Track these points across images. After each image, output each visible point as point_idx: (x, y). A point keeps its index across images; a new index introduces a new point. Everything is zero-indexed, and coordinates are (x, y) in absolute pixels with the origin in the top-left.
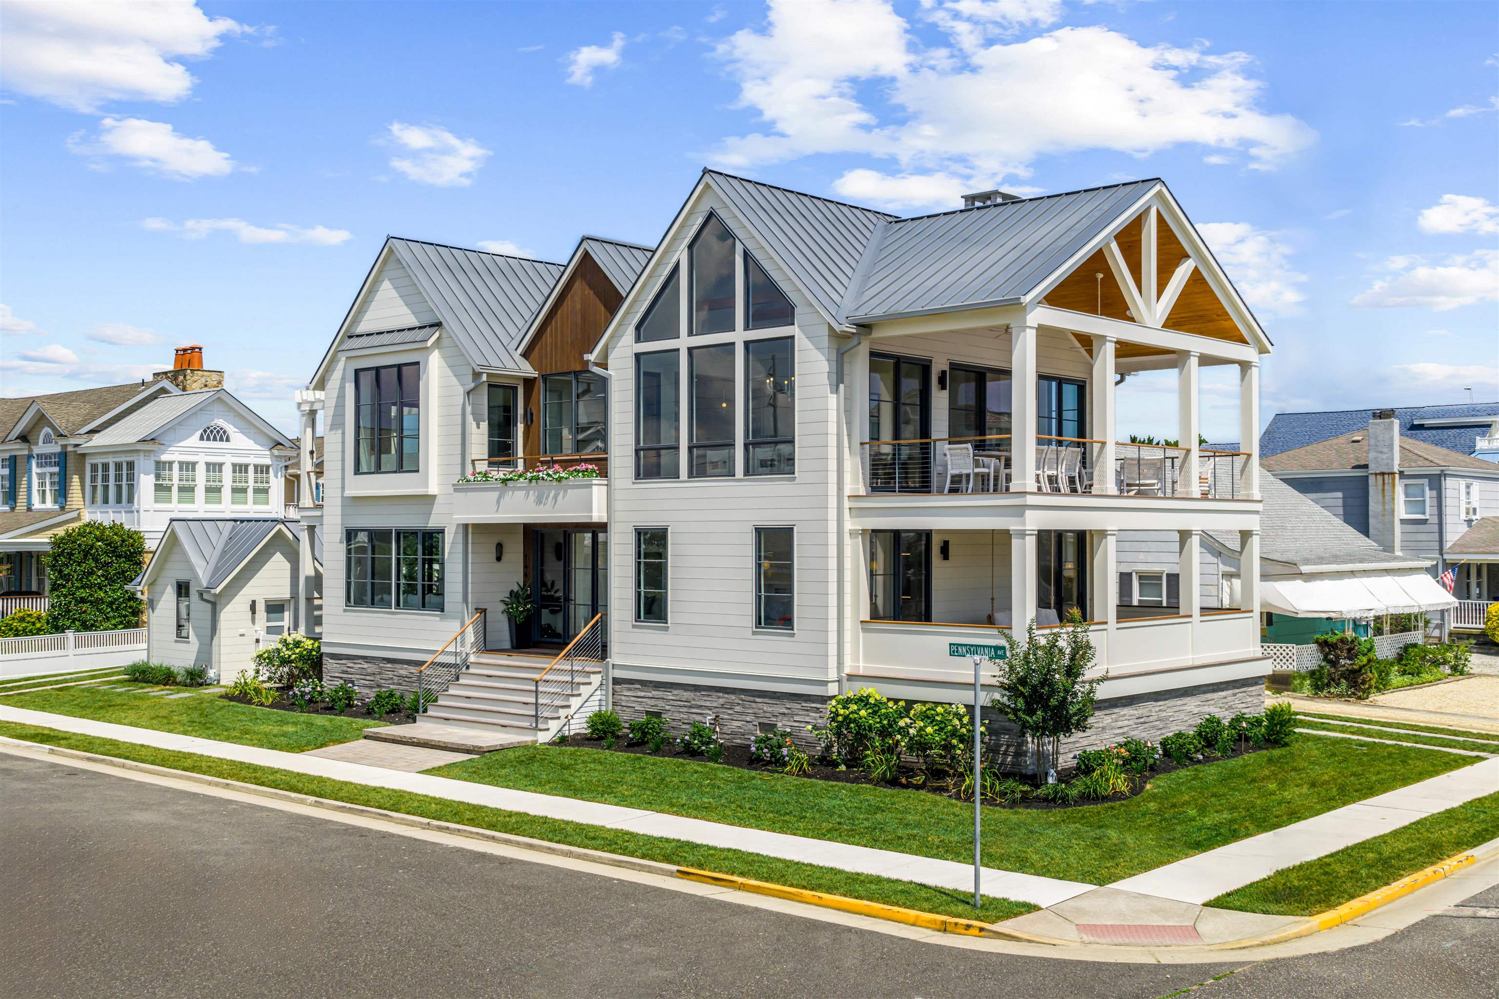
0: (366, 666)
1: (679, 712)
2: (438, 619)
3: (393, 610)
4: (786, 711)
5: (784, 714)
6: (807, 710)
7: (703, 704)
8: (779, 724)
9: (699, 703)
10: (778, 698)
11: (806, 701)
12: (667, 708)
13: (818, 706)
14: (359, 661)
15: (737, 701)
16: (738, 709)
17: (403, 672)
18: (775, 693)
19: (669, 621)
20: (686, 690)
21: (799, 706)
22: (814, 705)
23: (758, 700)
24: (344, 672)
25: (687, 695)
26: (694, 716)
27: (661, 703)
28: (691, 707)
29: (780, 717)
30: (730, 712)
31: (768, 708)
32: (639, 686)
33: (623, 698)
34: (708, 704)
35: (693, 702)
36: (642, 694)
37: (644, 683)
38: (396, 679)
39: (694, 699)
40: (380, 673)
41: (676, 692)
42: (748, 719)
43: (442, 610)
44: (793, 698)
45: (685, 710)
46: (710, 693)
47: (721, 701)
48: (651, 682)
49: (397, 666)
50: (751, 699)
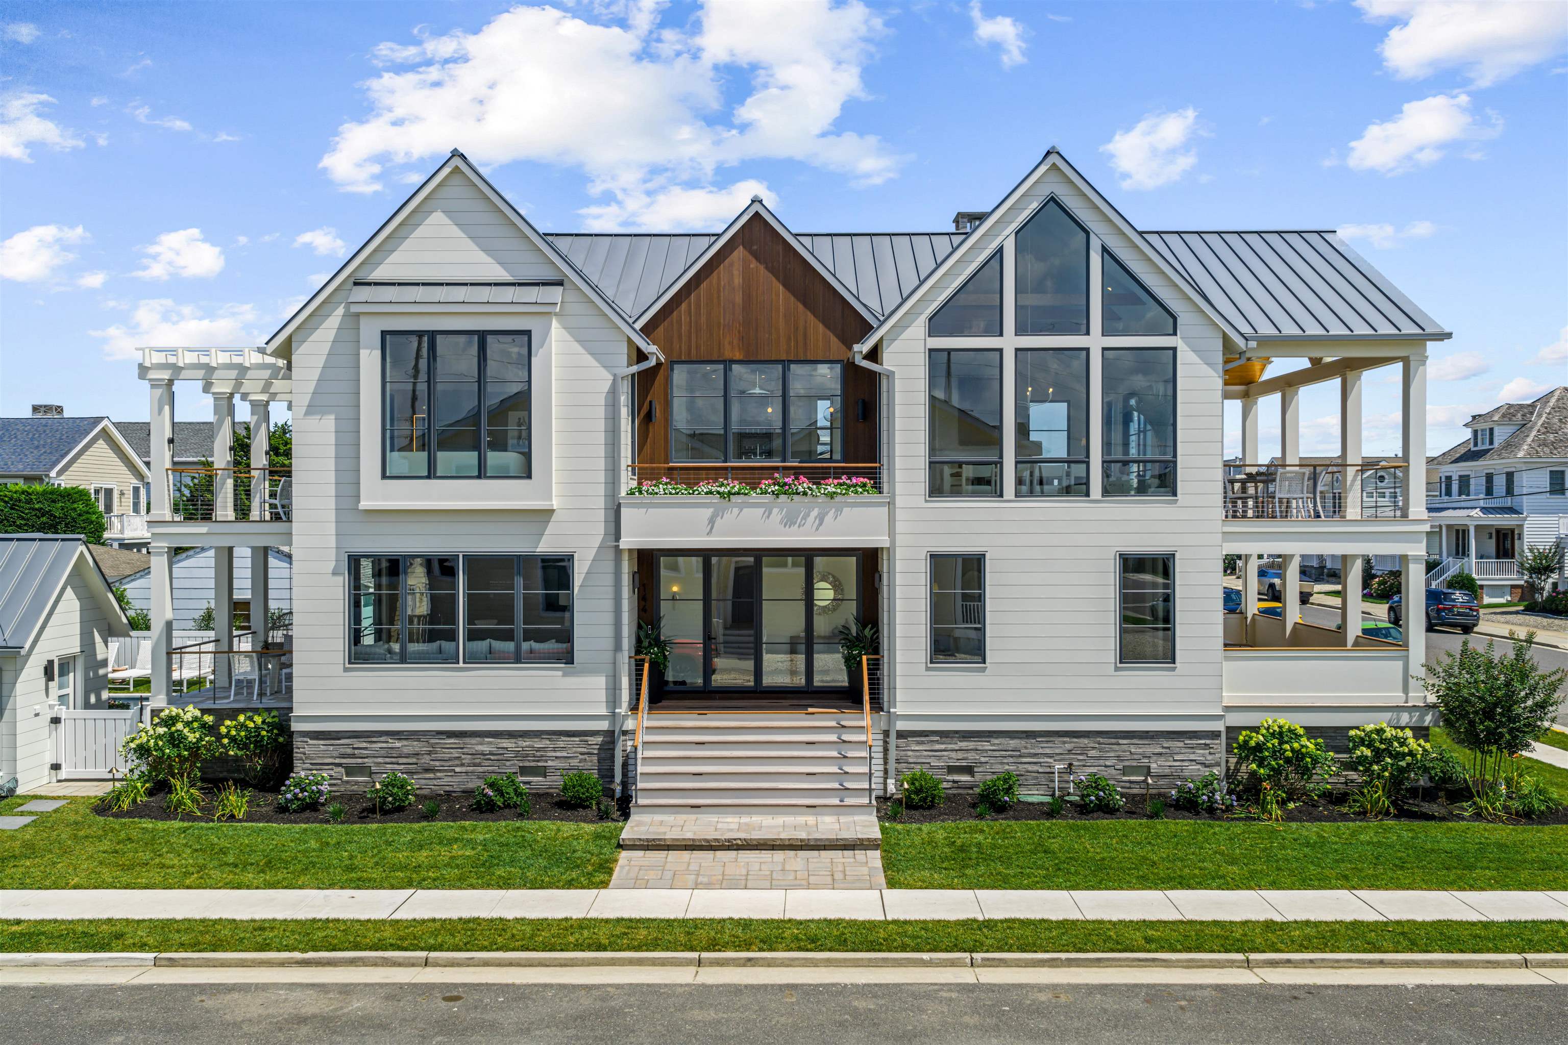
1: (1002, 763)
2: (560, 673)
3: (461, 665)
4: (1164, 751)
5: (1161, 754)
6: (1192, 748)
7: (1041, 751)
8: (1153, 766)
9: (1032, 751)
10: (1152, 738)
11: (1190, 738)
12: (983, 760)
13: (1208, 742)
14: (382, 739)
15: (1092, 745)
16: (1092, 753)
17: (486, 749)
18: (1147, 732)
19: (988, 660)
20: (1012, 738)
21: (1181, 744)
22: (1203, 742)
23: (1121, 741)
24: (343, 756)
25: (1013, 743)
26: (1026, 766)
27: (972, 755)
28: (1020, 756)
29: (1155, 758)
30: (1081, 757)
31: (1138, 748)
32: (938, 738)
33: (910, 753)
34: (1048, 751)
35: (1026, 751)
36: (943, 747)
37: (944, 735)
38: (467, 759)
39: (1026, 748)
40: (429, 753)
41: (996, 741)
42: (1108, 763)
43: (570, 661)
44: (1172, 736)
45: (1011, 760)
46: (1052, 739)
47: (1068, 746)
48: (956, 732)
49: (467, 740)
50: (1113, 741)
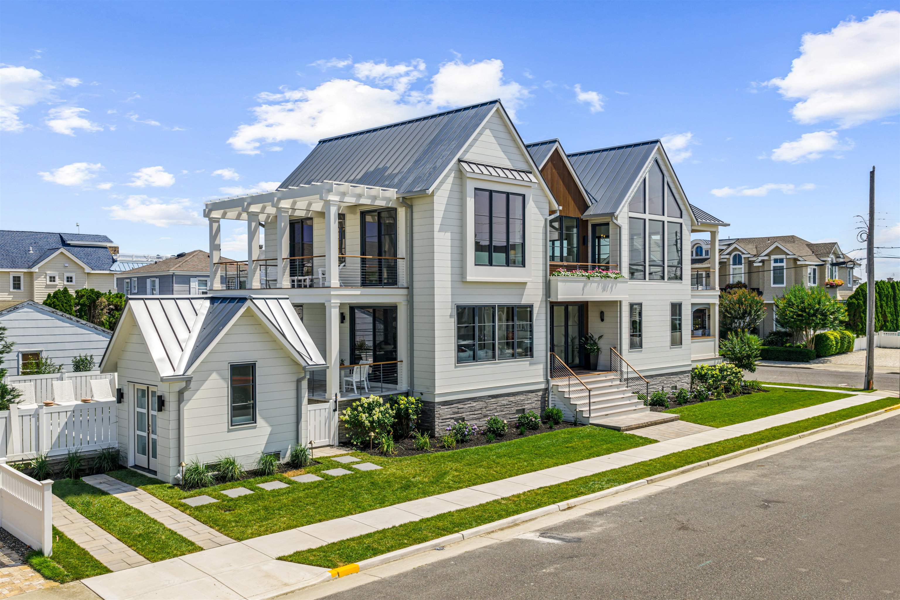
0: (474, 404)
2: (529, 362)
3: (497, 361)
4: (680, 379)
6: (685, 377)
7: (654, 383)
8: (677, 385)
10: (677, 374)
14: (469, 402)
15: (665, 379)
16: (665, 382)
19: (643, 347)
22: (687, 375)
23: (671, 377)
24: (454, 413)
29: (678, 382)
31: (674, 379)
40: (486, 407)
42: (668, 386)
43: (532, 356)
44: (681, 373)
46: (656, 378)
47: (660, 380)
49: (499, 399)
